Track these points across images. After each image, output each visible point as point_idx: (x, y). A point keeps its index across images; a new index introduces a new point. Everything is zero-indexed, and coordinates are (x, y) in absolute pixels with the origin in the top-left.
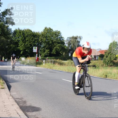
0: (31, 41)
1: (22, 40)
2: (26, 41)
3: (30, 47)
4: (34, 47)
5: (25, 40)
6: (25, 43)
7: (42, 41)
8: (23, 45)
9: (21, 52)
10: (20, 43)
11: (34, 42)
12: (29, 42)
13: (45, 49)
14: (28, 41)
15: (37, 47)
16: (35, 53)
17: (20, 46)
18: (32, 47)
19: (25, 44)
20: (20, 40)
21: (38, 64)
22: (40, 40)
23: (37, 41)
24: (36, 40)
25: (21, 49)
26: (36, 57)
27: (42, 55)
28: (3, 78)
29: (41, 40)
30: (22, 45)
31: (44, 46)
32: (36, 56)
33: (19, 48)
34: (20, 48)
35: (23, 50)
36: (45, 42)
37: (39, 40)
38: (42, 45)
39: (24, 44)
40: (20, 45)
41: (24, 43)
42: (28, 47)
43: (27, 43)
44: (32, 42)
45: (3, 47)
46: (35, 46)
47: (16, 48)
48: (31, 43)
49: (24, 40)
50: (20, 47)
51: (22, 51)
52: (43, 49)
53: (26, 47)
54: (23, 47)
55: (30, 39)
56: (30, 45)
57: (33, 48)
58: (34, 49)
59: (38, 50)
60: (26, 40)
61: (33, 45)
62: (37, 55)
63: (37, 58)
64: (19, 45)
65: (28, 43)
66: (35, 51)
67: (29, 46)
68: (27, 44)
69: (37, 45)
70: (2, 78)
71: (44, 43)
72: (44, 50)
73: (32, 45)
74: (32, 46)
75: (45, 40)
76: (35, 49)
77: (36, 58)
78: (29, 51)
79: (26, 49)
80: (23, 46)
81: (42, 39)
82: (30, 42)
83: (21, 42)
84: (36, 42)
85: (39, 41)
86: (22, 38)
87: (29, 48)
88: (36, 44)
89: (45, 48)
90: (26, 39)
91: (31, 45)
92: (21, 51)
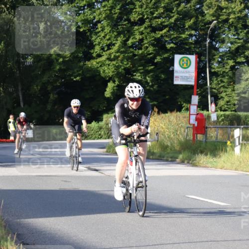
0: (160, 21)
1: (108, 17)
2: (134, 23)
3: (154, 58)
4: (177, 57)
5: (129, 20)
6: (129, 33)
7: (224, 17)
8: (116, 48)
9: (106, 86)
10: (103, 35)
11: (177, 27)
12: (150, 26)
13: (240, 63)
14: (141, 21)
15: (193, 58)
16: (187, 90)
17: (99, 56)
18: (166, 55)
19: (130, 42)
20: (99, 22)
21: (202, 152)
22: (209, 13)
23: (195, 23)
24: (186, 15)
25: (108, 71)
26: (188, 109)
27: (226, 99)
28: (19, 236)
29: (217, 15)
30: (109, 49)
31: (234, 47)
32: (194, 109)
33: (93, 63)
34: (103, 64)
35: (118, 75)
36: (240, 26)
37: (203, 14)
38: (223, 41)
39: (124, 43)
40: (103, 49)
41: (119, 34)
42: (142, 57)
43: (138, 37)
44: (165, 27)
45: (10, 64)
46: (182, 48)
47: (81, 67)
48: (159, 34)
49: (120, 18)
50: (103, 58)
51: (111, 79)
52: (231, 63)
53: (135, 55)
54: (116, 58)
55: (152, 13)
56: (153, 45)
57: (172, 62)
58: (177, 67)
59: (200, 71)
60: (134, 17)
61: (172, 45)
62: (195, 99)
63: (197, 119)
64: (97, 49)
65: (142, 33)
66: (183, 78)
67: (151, 49)
68: (141, 40)
69: (196, 42)
70: (12, 238)
71: (236, 29)
72: (233, 68)
73: (169, 46)
74: (167, 50)
75: (241, 11)
76: (185, 65)
77: (193, 118)
78: (148, 79)
79: (137, 71)
80: (118, 51)
81: (220, 8)
82: (154, 30)
83: (107, 29)
84: (191, 28)
85: (208, 18)
86: (112, 8)
87: (151, 61)
88: (189, 35)
89: (242, 60)
90: (131, 11)
91: (159, 45)
92: (105, 82)
